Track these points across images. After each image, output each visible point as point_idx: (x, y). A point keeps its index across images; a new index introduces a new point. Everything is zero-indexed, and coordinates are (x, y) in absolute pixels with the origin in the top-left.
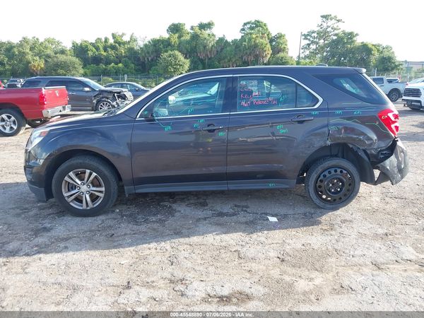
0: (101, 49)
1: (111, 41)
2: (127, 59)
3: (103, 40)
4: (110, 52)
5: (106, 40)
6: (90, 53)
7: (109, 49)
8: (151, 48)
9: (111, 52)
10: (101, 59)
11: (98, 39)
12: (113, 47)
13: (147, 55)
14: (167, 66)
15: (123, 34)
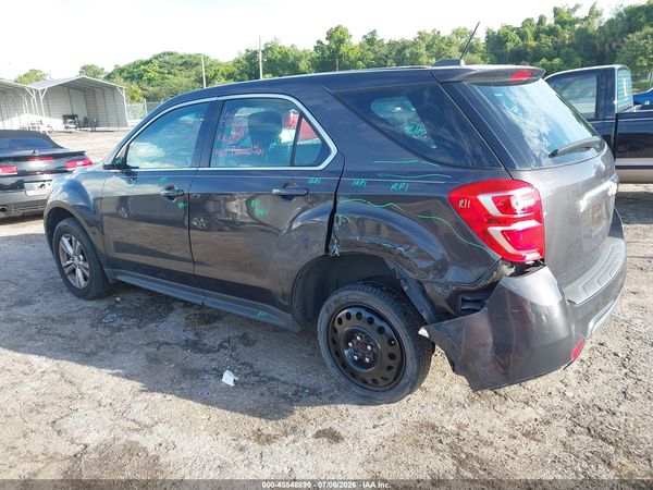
0: (530, 35)
1: (550, 21)
2: (571, 50)
3: (536, 21)
4: (543, 41)
5: (542, 20)
6: (510, 45)
7: (543, 36)
8: (620, 26)
9: (547, 40)
10: (527, 53)
11: (528, 20)
12: (551, 32)
13: (610, 39)
14: (636, 57)
15: (577, 7)
